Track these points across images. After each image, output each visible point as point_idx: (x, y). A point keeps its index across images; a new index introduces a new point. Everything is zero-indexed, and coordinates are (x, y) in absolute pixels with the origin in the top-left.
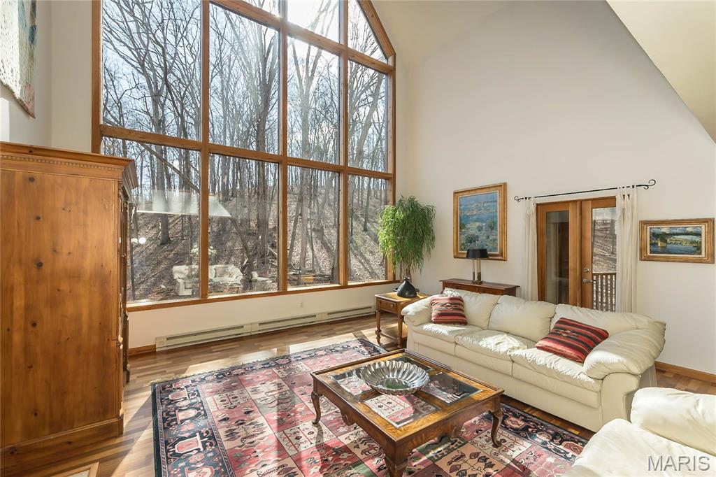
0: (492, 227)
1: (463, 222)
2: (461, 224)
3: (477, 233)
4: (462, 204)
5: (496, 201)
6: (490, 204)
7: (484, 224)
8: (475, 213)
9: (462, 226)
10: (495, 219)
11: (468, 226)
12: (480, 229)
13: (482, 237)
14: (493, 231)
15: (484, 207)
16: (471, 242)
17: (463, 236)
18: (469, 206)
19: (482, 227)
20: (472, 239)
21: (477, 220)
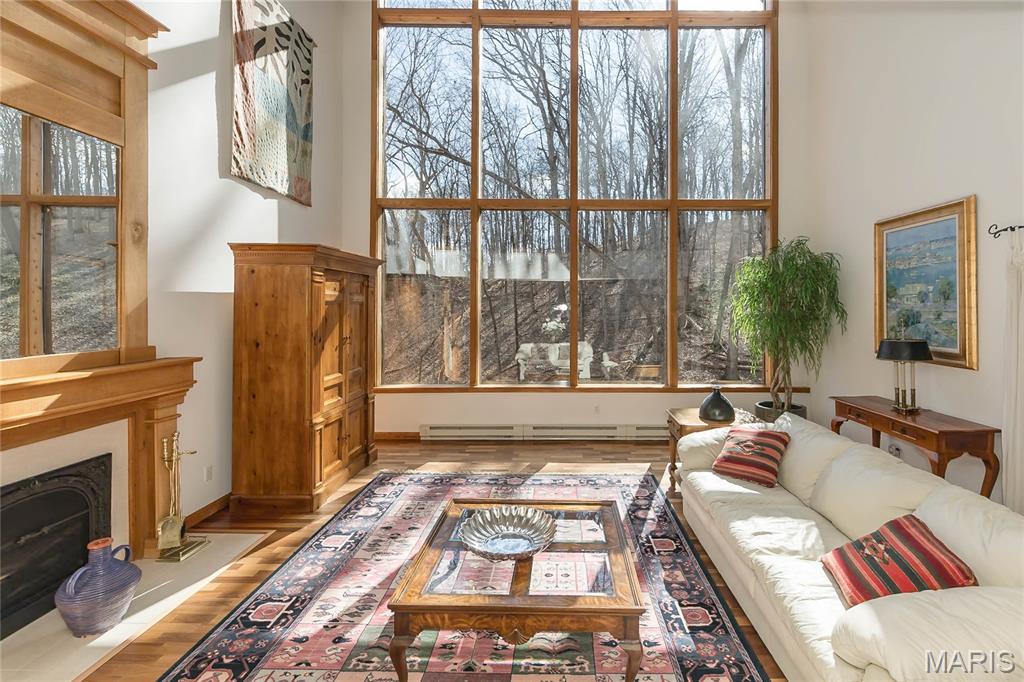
0: (946, 295)
1: (893, 283)
2: (890, 288)
3: (917, 306)
4: (890, 246)
5: (954, 238)
6: (941, 245)
7: (931, 288)
8: (913, 264)
9: (892, 292)
10: (951, 278)
11: (902, 291)
12: (923, 297)
13: (928, 316)
14: (948, 302)
15: (929, 250)
16: (907, 325)
17: (893, 312)
18: (903, 251)
19: (926, 295)
20: (910, 319)
21: (918, 280)
